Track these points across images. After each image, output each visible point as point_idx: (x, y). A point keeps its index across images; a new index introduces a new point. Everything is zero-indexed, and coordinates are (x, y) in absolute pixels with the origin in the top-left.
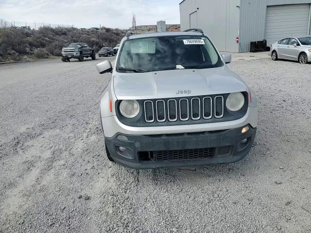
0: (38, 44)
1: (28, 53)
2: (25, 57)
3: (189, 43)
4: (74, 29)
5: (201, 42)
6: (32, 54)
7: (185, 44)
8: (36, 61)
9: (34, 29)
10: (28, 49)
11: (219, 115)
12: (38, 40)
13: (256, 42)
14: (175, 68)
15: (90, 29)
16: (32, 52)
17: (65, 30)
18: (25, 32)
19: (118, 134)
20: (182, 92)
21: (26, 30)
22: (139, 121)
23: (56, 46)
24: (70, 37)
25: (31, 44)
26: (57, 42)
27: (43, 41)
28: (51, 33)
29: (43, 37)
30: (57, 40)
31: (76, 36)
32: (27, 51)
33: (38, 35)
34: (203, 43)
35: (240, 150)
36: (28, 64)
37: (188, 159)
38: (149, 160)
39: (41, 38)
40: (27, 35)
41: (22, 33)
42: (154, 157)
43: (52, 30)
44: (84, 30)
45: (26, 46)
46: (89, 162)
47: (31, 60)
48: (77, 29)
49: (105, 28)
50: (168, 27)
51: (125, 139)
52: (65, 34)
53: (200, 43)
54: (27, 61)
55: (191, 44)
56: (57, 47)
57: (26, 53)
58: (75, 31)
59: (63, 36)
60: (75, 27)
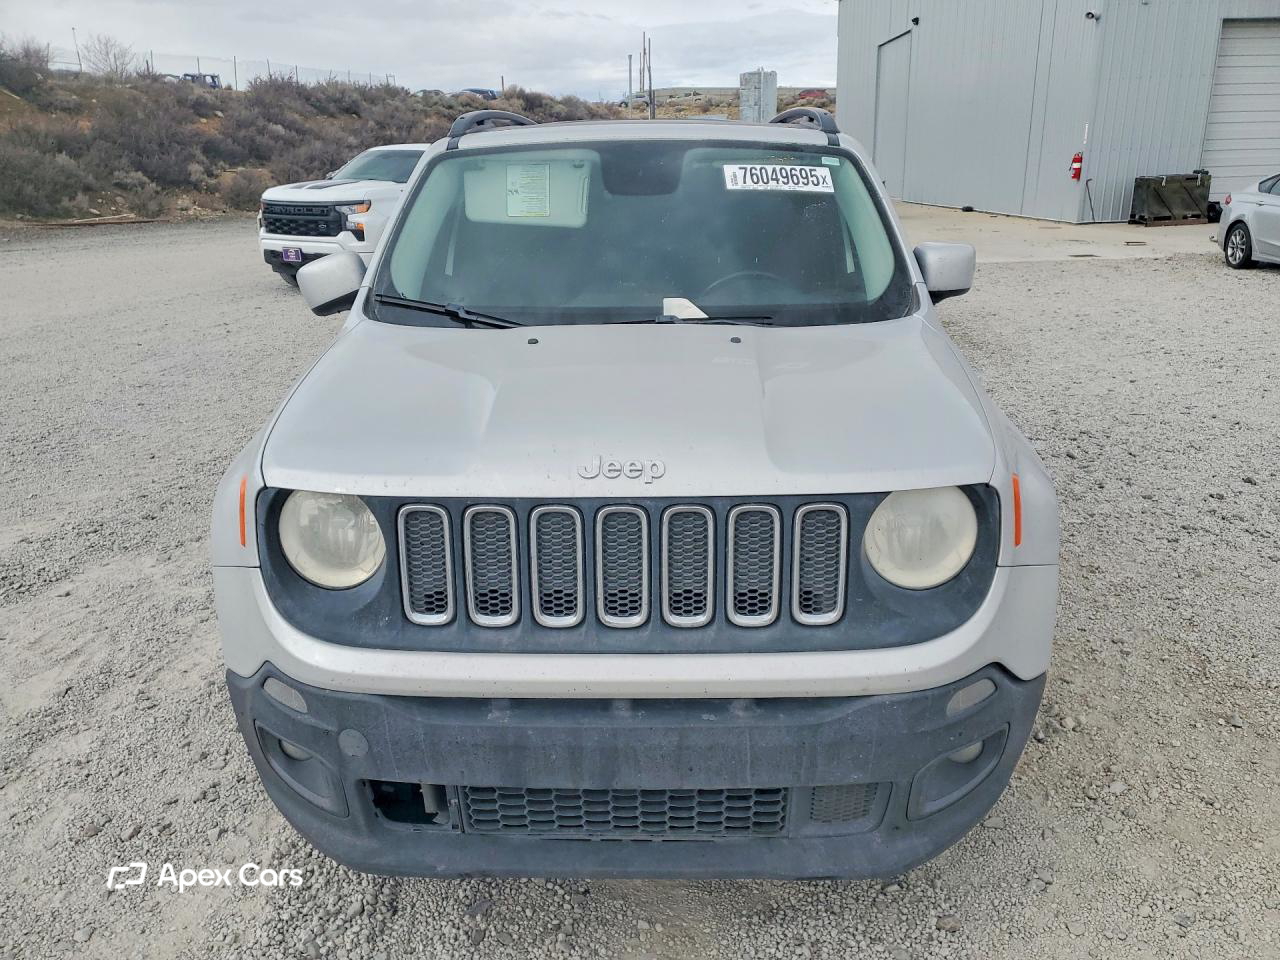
0: (238, 148)
1: (196, 186)
2: (184, 201)
3: (750, 185)
4: (391, 92)
5: (820, 180)
6: (211, 190)
7: (730, 186)
8: (227, 220)
9: (229, 88)
10: (196, 170)
11: (817, 610)
12: (242, 133)
13: (1158, 180)
14: (653, 316)
15: (461, 94)
16: (213, 181)
17: (355, 96)
18: (192, 97)
19: (268, 672)
20: (615, 472)
21: (198, 91)
22: (369, 612)
23: (312, 159)
24: (371, 123)
25: (211, 150)
26: (318, 144)
27: (258, 139)
28: (298, 104)
29: (261, 122)
30: (318, 137)
31: (395, 121)
32: (193, 178)
33: (245, 113)
34: (828, 188)
35: (931, 807)
36: (191, 230)
37: (639, 835)
38: (428, 819)
39: (252, 124)
40: (200, 108)
41: (181, 102)
42: (452, 809)
43: (303, 94)
44: (436, 98)
45: (191, 158)
46: (204, 756)
47: (206, 213)
48: (407, 93)
49: (522, 95)
50: (787, 97)
51: (296, 702)
52: (352, 110)
53: (811, 188)
54: (191, 221)
55: (761, 187)
56: (316, 164)
57: (187, 184)
58: (397, 103)
59: (343, 120)
60: (398, 82)
